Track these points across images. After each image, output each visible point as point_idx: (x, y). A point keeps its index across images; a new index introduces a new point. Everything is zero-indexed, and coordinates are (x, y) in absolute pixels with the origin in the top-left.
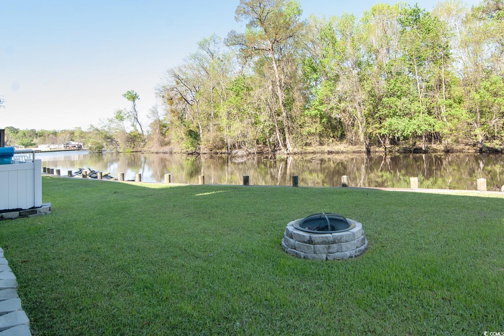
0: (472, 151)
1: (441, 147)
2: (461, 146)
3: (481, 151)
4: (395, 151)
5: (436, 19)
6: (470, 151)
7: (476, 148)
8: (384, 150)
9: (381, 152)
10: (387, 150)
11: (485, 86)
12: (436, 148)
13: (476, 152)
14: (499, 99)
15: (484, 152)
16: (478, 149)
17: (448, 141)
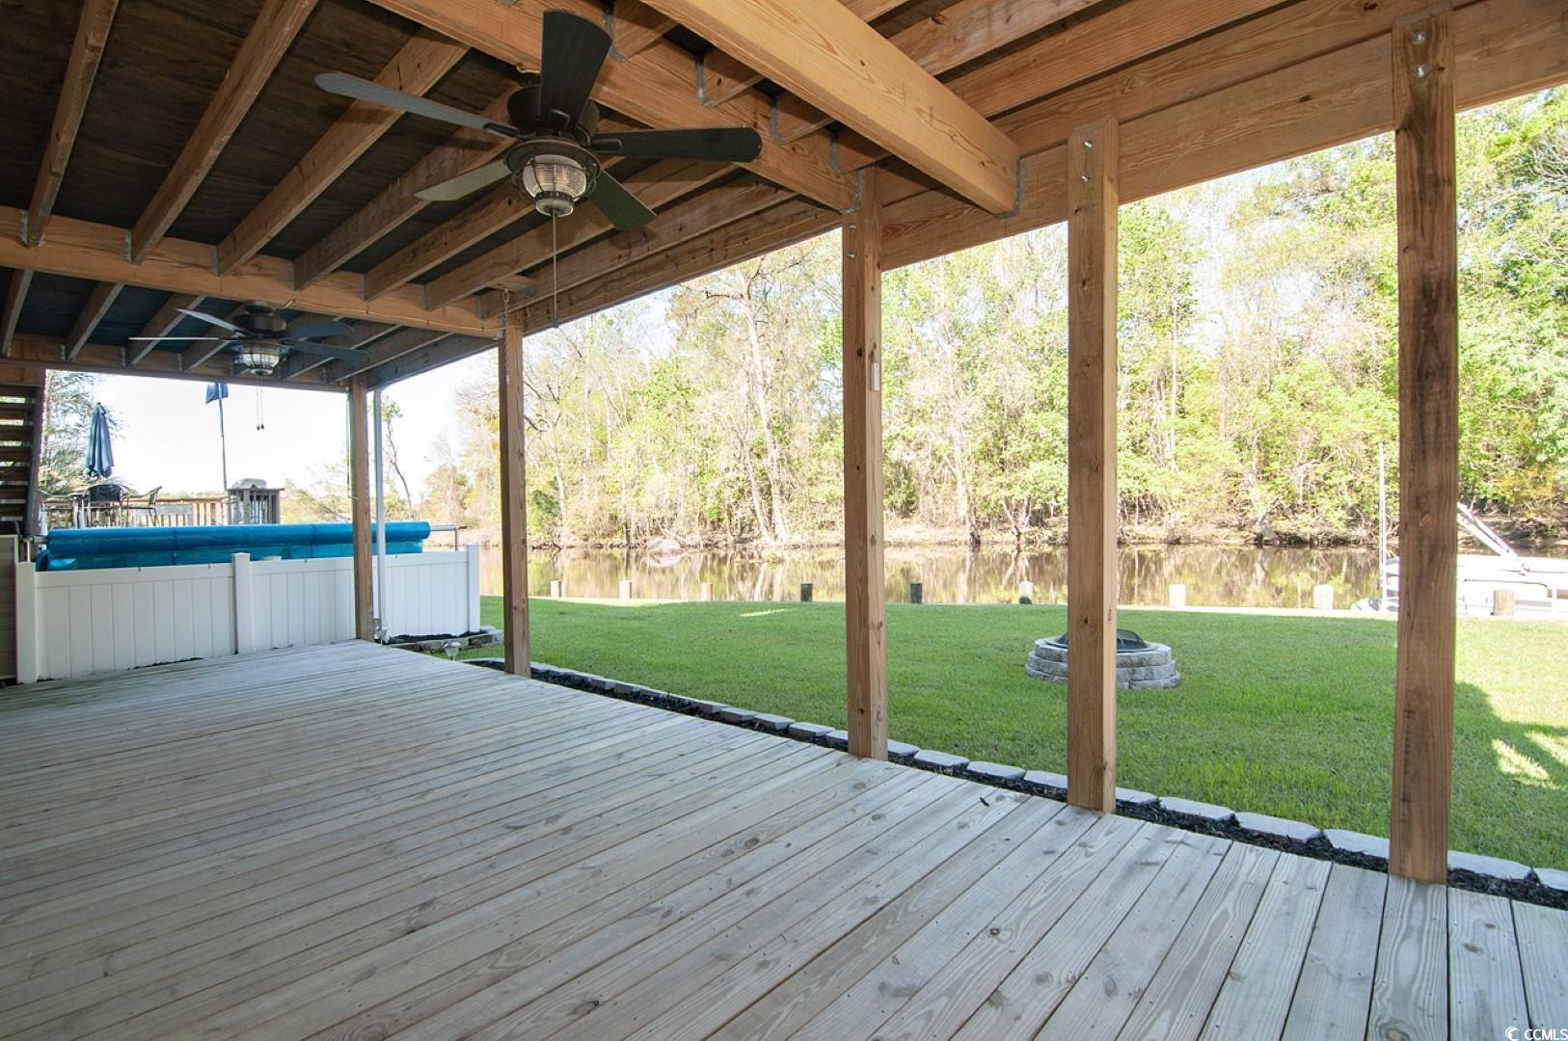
0: (1236, 540)
1: (1162, 533)
2: (1209, 530)
3: (1259, 541)
4: (1043, 542)
5: (1164, 216)
6: (1231, 541)
7: (1247, 533)
8: (1014, 538)
9: (1007, 543)
10: (1022, 537)
11: (1286, 385)
12: (1145, 533)
13: (1246, 543)
14: (1318, 415)
15: (1267, 543)
16: (1252, 535)
17: (1175, 519)
